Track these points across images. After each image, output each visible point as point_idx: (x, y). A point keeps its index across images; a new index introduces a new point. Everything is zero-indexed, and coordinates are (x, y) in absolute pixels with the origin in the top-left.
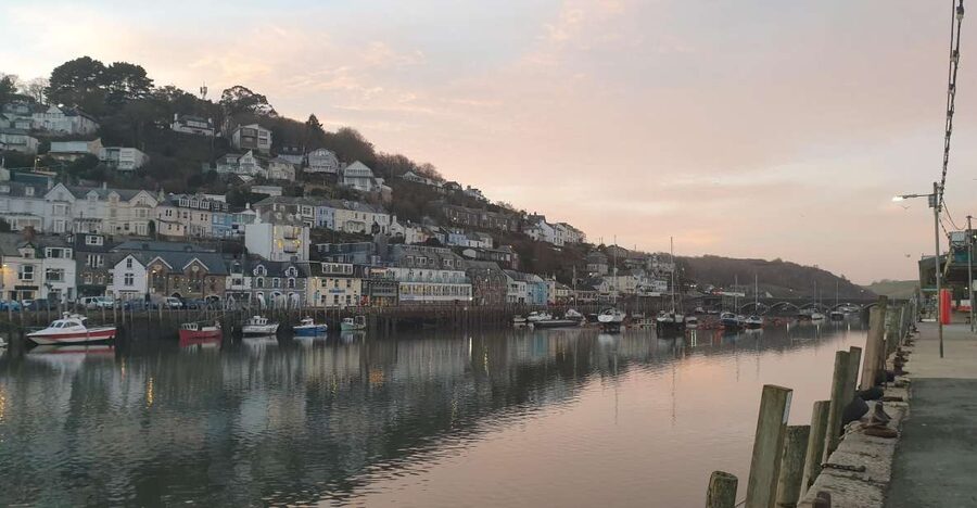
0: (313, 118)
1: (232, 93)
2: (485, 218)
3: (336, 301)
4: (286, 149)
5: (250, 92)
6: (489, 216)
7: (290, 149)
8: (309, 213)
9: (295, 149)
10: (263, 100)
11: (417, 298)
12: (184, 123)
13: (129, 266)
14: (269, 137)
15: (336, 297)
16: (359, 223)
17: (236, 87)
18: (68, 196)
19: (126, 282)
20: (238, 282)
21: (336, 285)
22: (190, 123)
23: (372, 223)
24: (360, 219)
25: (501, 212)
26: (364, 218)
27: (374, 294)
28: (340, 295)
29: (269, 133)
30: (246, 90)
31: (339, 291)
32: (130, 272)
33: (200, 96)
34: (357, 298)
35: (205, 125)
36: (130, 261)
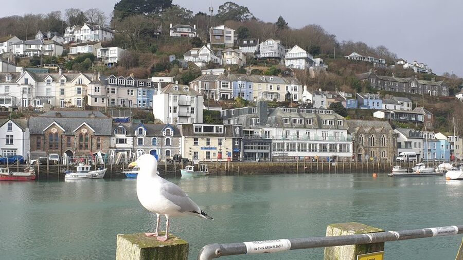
0: (281, 19)
1: (225, 8)
2: (413, 85)
3: (208, 157)
4: (245, 42)
5: (237, 5)
6: (418, 84)
7: (248, 42)
8: (227, 86)
9: (252, 42)
10: (245, 10)
11: (291, 154)
12: (175, 30)
13: (10, 129)
14: (232, 35)
15: (208, 153)
16: (272, 93)
17: (227, 3)
18: (32, 81)
19: (7, 142)
20: (122, 141)
21: (208, 143)
22: (179, 30)
23: (286, 92)
24: (275, 90)
25: (433, 80)
26: (278, 89)
27: (247, 151)
28: (212, 152)
29: (232, 31)
30: (234, 4)
31: (211, 149)
32: (10, 134)
33: (209, 14)
34: (229, 154)
35: (189, 30)
36: (10, 125)
